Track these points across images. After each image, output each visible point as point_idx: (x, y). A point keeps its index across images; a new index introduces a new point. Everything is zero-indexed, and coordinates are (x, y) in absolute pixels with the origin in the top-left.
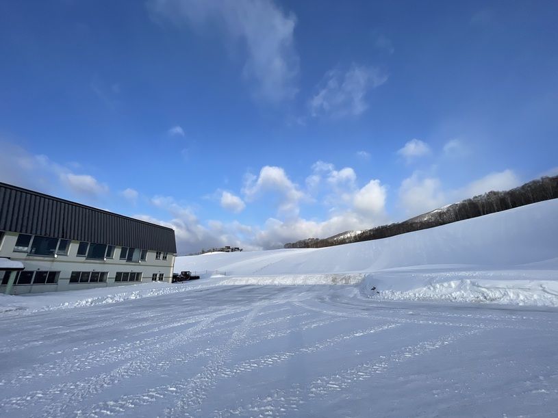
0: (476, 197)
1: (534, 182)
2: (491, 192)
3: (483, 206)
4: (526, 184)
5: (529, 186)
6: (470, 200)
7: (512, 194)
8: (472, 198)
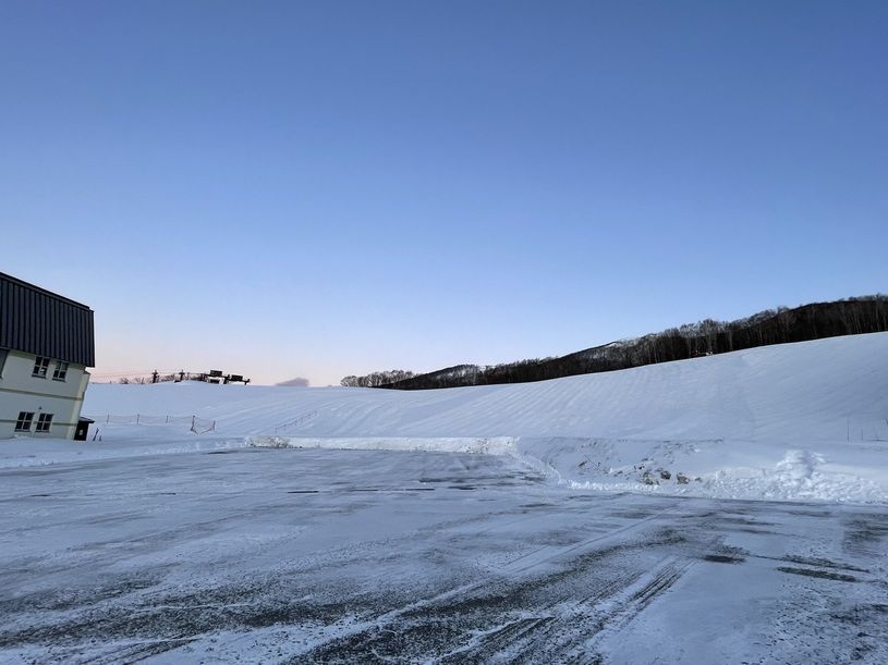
0: (686, 326)
2: (708, 321)
3: (693, 343)
6: (676, 331)
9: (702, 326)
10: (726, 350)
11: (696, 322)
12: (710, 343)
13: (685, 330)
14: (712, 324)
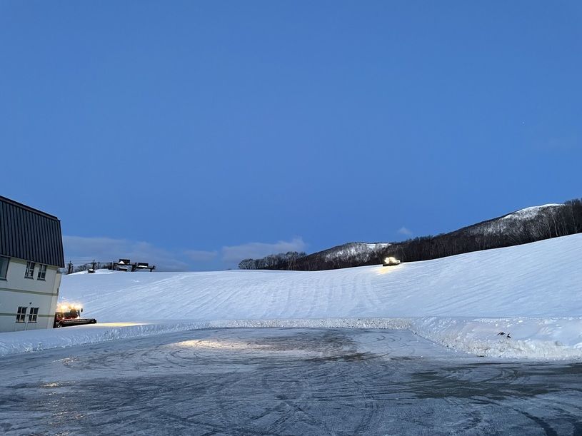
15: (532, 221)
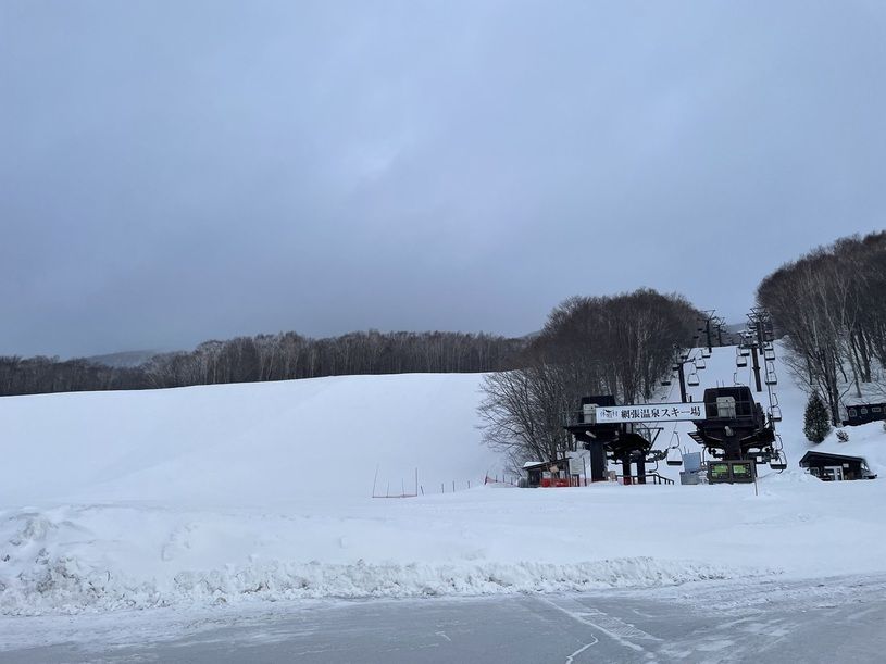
0: (262, 337)
1: (359, 336)
2: (291, 334)
3: (268, 361)
4: (346, 336)
5: (350, 342)
6: (248, 341)
7: (321, 346)
8: (253, 338)
9: (283, 340)
10: (306, 375)
11: (277, 334)
12: (288, 364)
13: (261, 342)
14: (295, 338)
15: (187, 357)
